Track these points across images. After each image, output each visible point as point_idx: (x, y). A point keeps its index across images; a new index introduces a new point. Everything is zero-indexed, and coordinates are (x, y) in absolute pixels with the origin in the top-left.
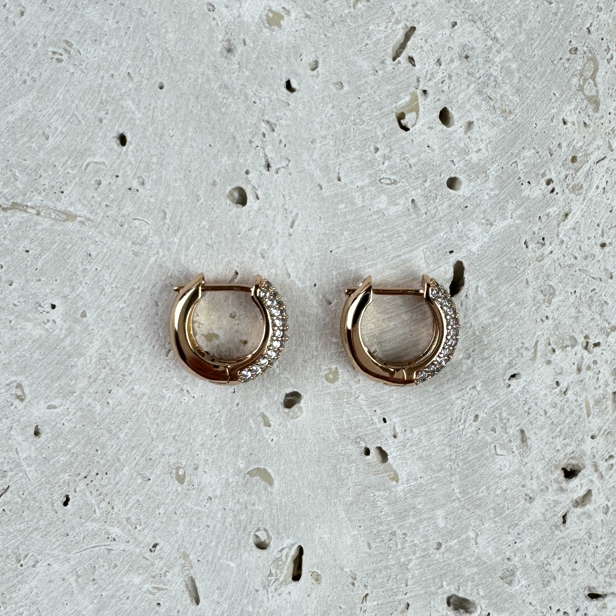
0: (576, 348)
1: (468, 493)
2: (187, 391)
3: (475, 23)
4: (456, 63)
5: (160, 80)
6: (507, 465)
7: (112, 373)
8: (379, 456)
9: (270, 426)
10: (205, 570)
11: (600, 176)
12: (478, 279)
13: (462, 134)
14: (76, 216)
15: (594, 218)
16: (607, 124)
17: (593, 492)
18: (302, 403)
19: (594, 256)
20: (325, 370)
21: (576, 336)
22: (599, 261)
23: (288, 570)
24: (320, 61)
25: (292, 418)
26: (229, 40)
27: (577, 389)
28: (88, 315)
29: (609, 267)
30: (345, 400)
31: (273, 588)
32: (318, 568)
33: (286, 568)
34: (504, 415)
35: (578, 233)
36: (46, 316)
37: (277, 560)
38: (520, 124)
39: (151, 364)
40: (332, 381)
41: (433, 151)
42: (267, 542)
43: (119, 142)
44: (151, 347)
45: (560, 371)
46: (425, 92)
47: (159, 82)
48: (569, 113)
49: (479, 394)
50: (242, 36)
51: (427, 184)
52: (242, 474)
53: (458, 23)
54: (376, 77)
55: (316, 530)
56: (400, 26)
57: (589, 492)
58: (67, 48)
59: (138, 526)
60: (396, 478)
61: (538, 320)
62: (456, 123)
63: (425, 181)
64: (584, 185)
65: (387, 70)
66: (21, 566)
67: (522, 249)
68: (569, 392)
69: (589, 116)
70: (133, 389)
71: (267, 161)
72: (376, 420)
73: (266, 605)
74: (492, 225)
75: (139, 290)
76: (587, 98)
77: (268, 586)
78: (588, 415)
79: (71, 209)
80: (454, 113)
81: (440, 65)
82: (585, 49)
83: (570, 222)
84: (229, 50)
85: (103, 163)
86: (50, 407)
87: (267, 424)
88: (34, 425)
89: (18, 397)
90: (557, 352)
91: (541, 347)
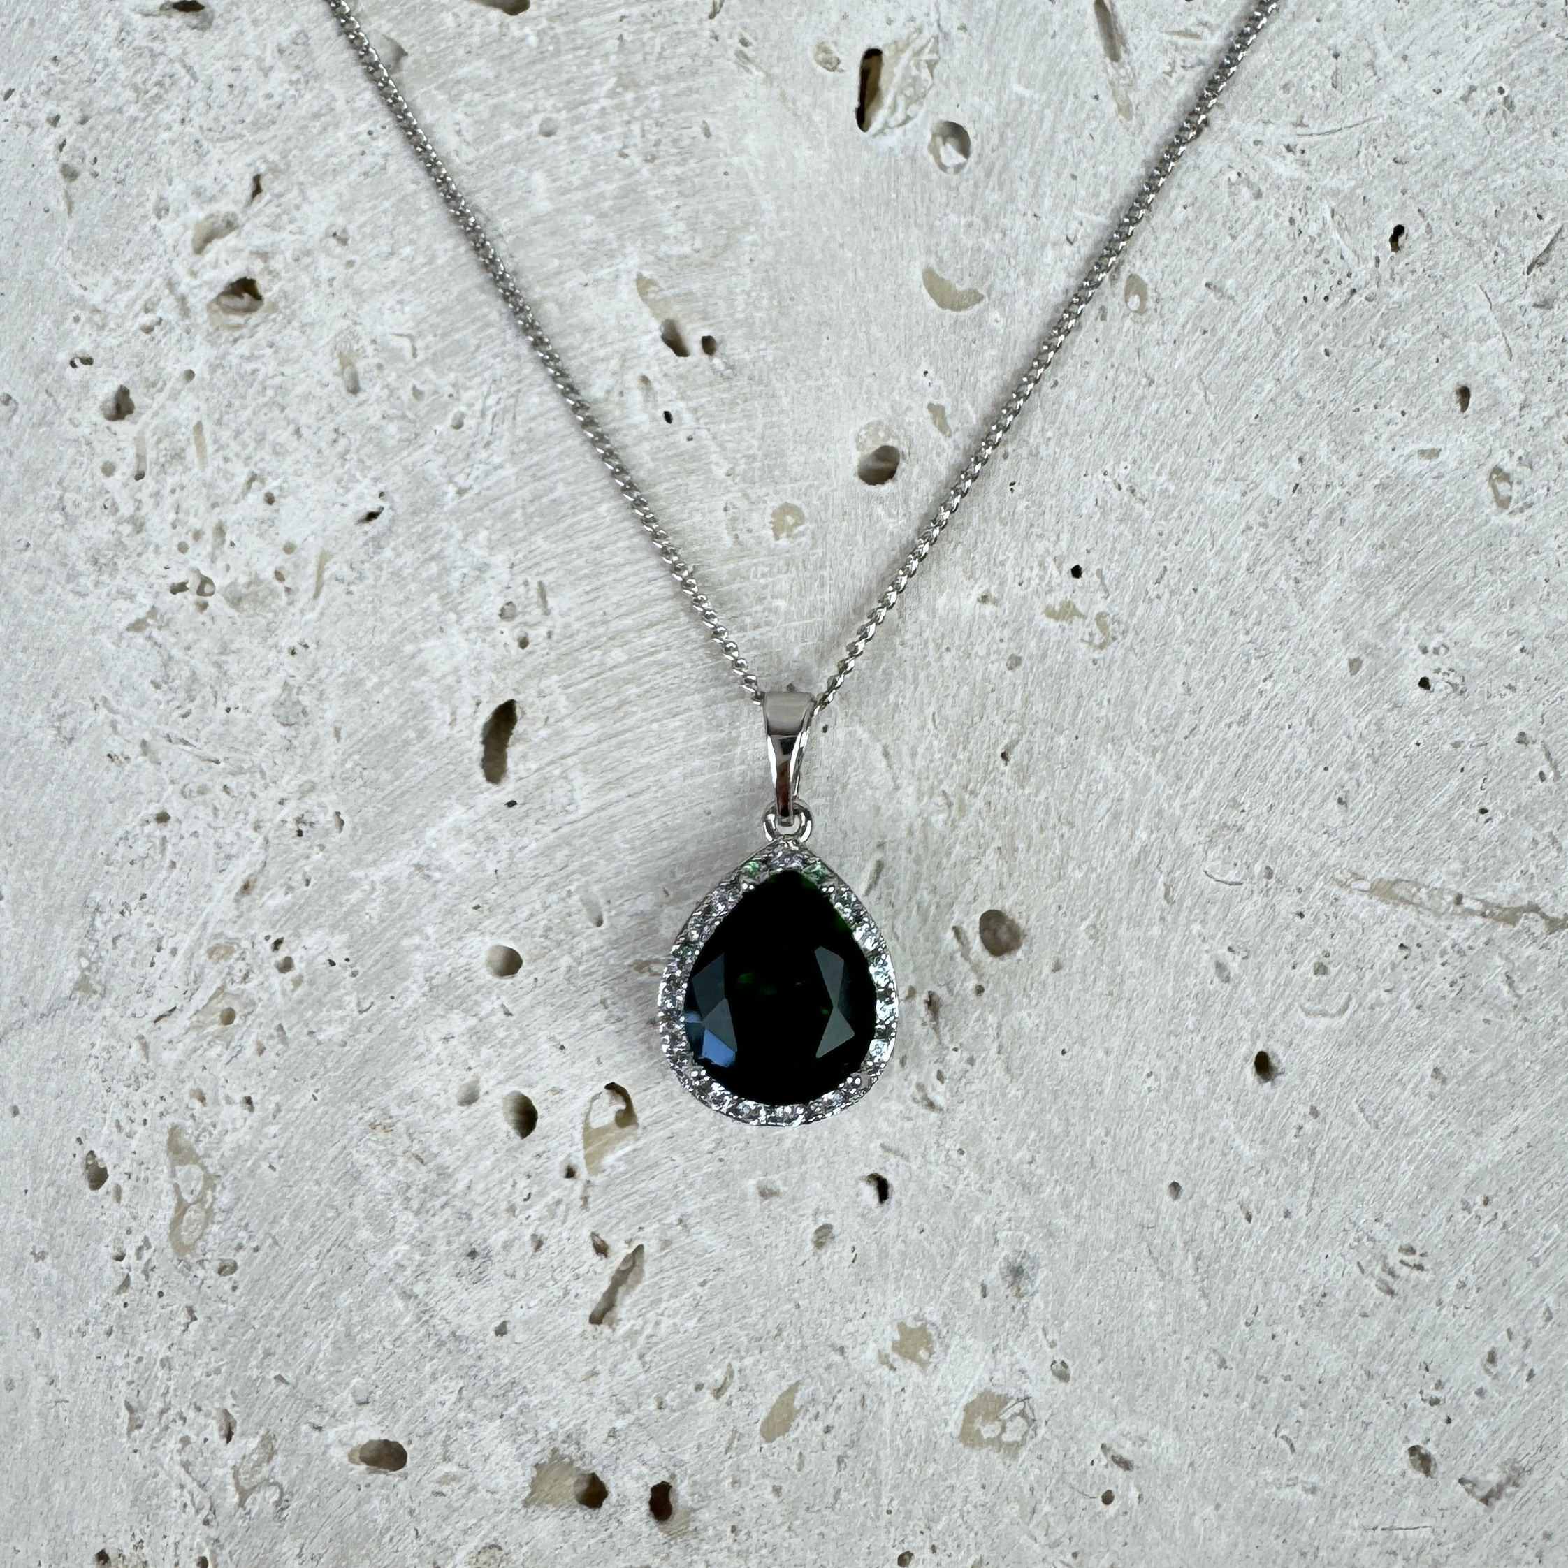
0: (227, 582)
2: (1120, 488)
3: (453, 1333)
4: (496, 1241)
5: (1177, 1203)
6: (387, 313)
7: (1292, 529)
8: (683, 336)
9: (931, 407)
10: (1082, 77)
11: (167, 978)
12: (451, 743)
13: (485, 1076)
14: (1371, 891)
15: (184, 879)
16: (152, 1099)
17: (190, 249)
18: (854, 459)
19: (183, 793)
20: (803, 534)
21: (227, 608)
22: (172, 782)
23: (893, 75)
24: (810, 1247)
25: (880, 423)
26: (1019, 1296)
27: (225, 487)
28: (1345, 664)
29: (150, 767)
30: (757, 465)
31: (927, 34)
32: (824, 78)
33: (897, 79)
34: (393, 428)
35: (218, 846)
36: (1442, 662)
37: (918, 98)
38: (351, 1101)
39: (1202, 550)
40: (787, 509)
41: (551, 1039)
42: (939, 140)
43: (1273, 1062)
44: (1200, 590)
45: (265, 528)
46: (570, 1173)
47: (1180, 1200)
48: (239, 1123)
50: (989, 1304)
51: (566, 961)
52: (993, 296)
53: (492, 1333)
54: (681, 1210)
55: (825, 167)
56: (623, 1329)
58: (1389, 1279)
59: (1234, 177)
60: (643, 285)
61: (312, 646)
62: (499, 1102)
63: (569, 969)
64: (205, 958)
65: (656, 1226)
66: (1501, 91)
67: (348, 811)
68: (243, 479)
69: (193, 1116)
70: (1244, 494)
71: (934, 1016)
72: (687, 417)
74: (419, 867)
75: (1228, 721)
76: (198, 1158)
77: (936, 38)
78: (199, 427)
79: (1382, 908)
80: (504, 1125)
81: (534, 1236)
82: (201, 1273)
83: (238, 872)
84: (1016, 1273)
85: (1308, 1013)
86: (1434, 453)
87: (937, 411)
88: (1469, 411)
89: (1506, 477)
90: (268, 574)
91: (307, 584)
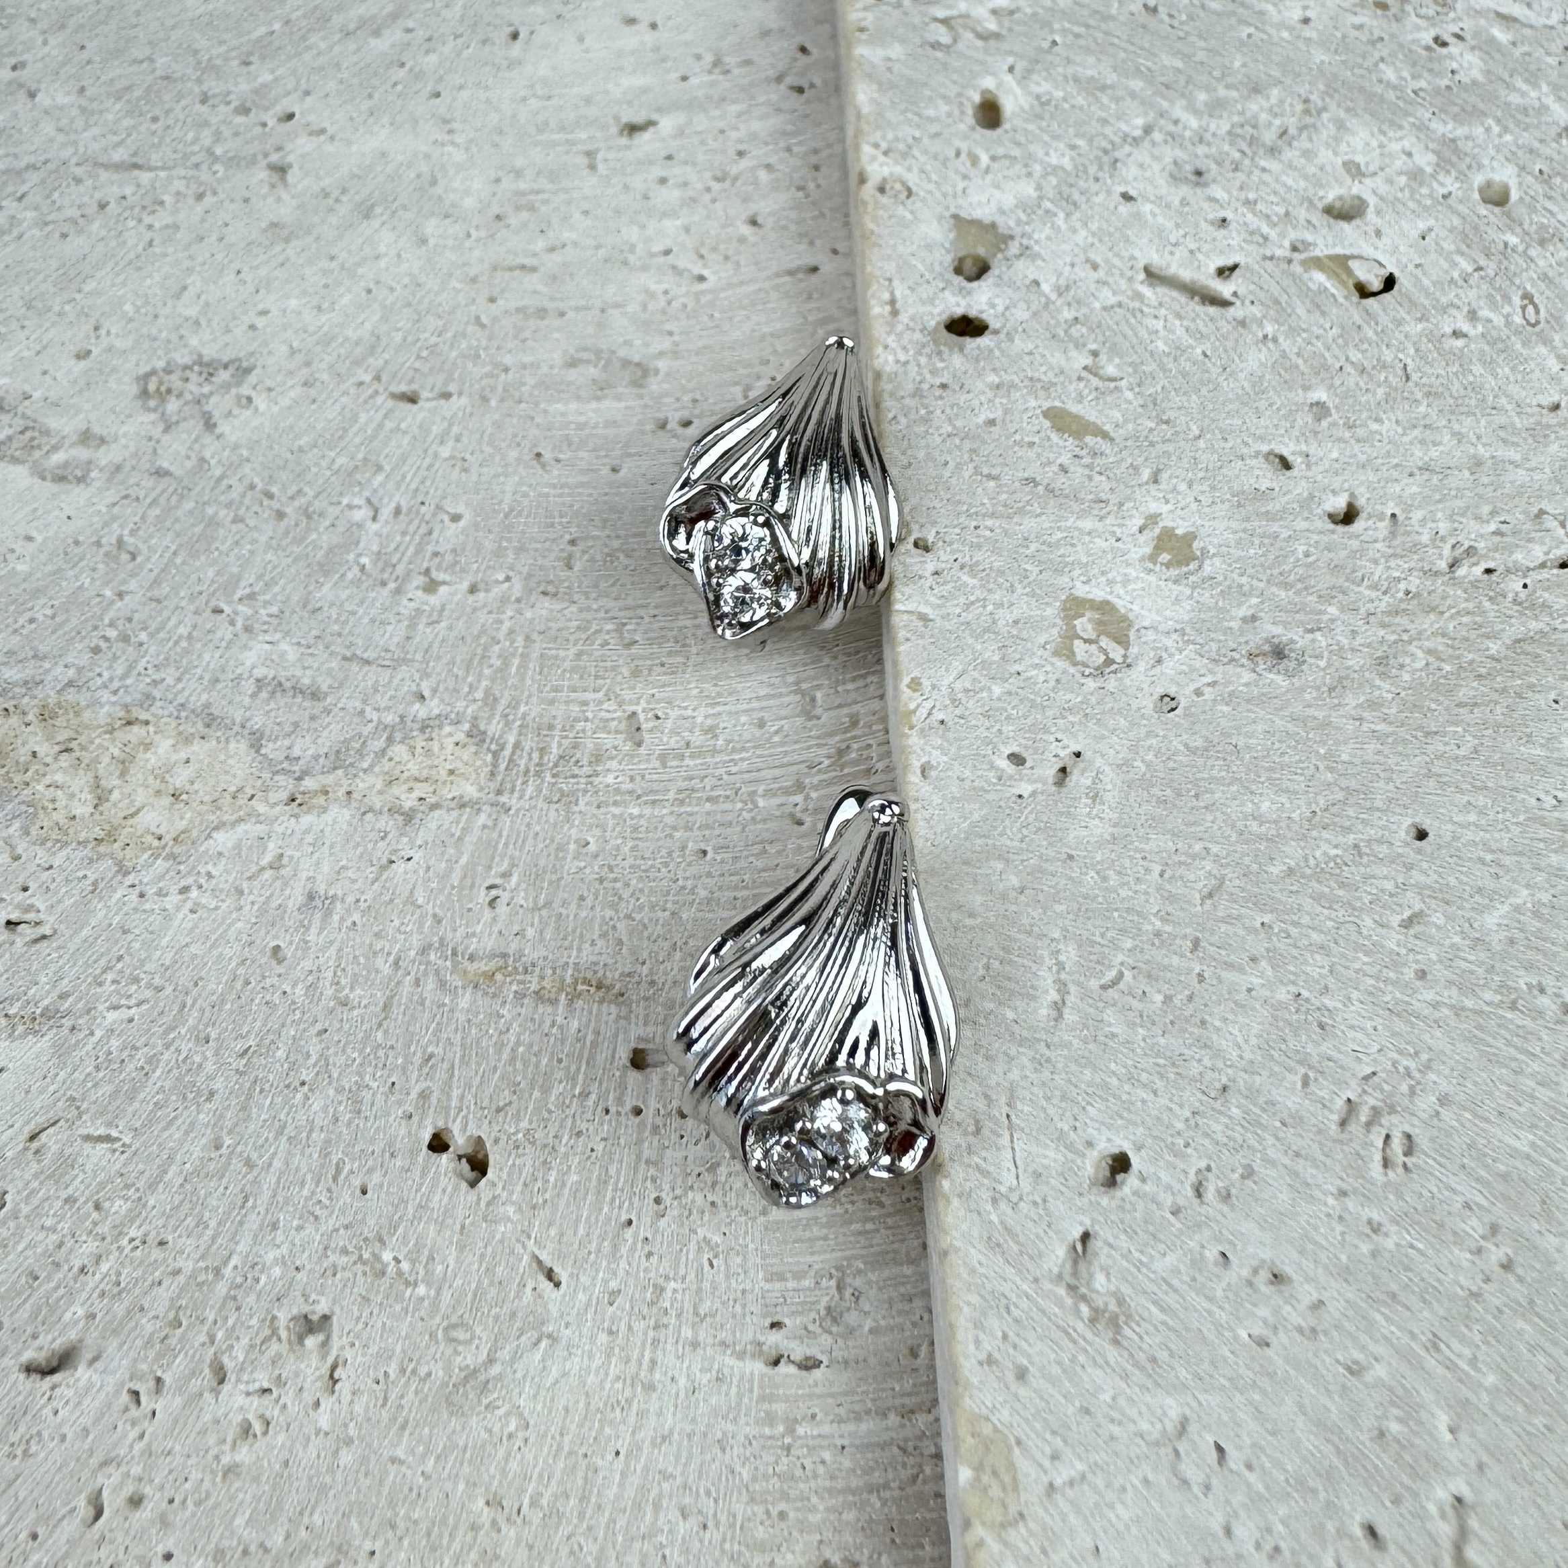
4: (1217, 192)
5: (1404, 835)
13: (1378, 179)
24: (1265, 448)
26: (1250, 656)
41: (1430, 230)
47: (1407, 840)
50: (1236, 624)
51: (1513, 240)
53: (1122, 189)
56: (1146, 291)
58: (1362, 1119)
65: (1259, 315)
84: (1279, 653)
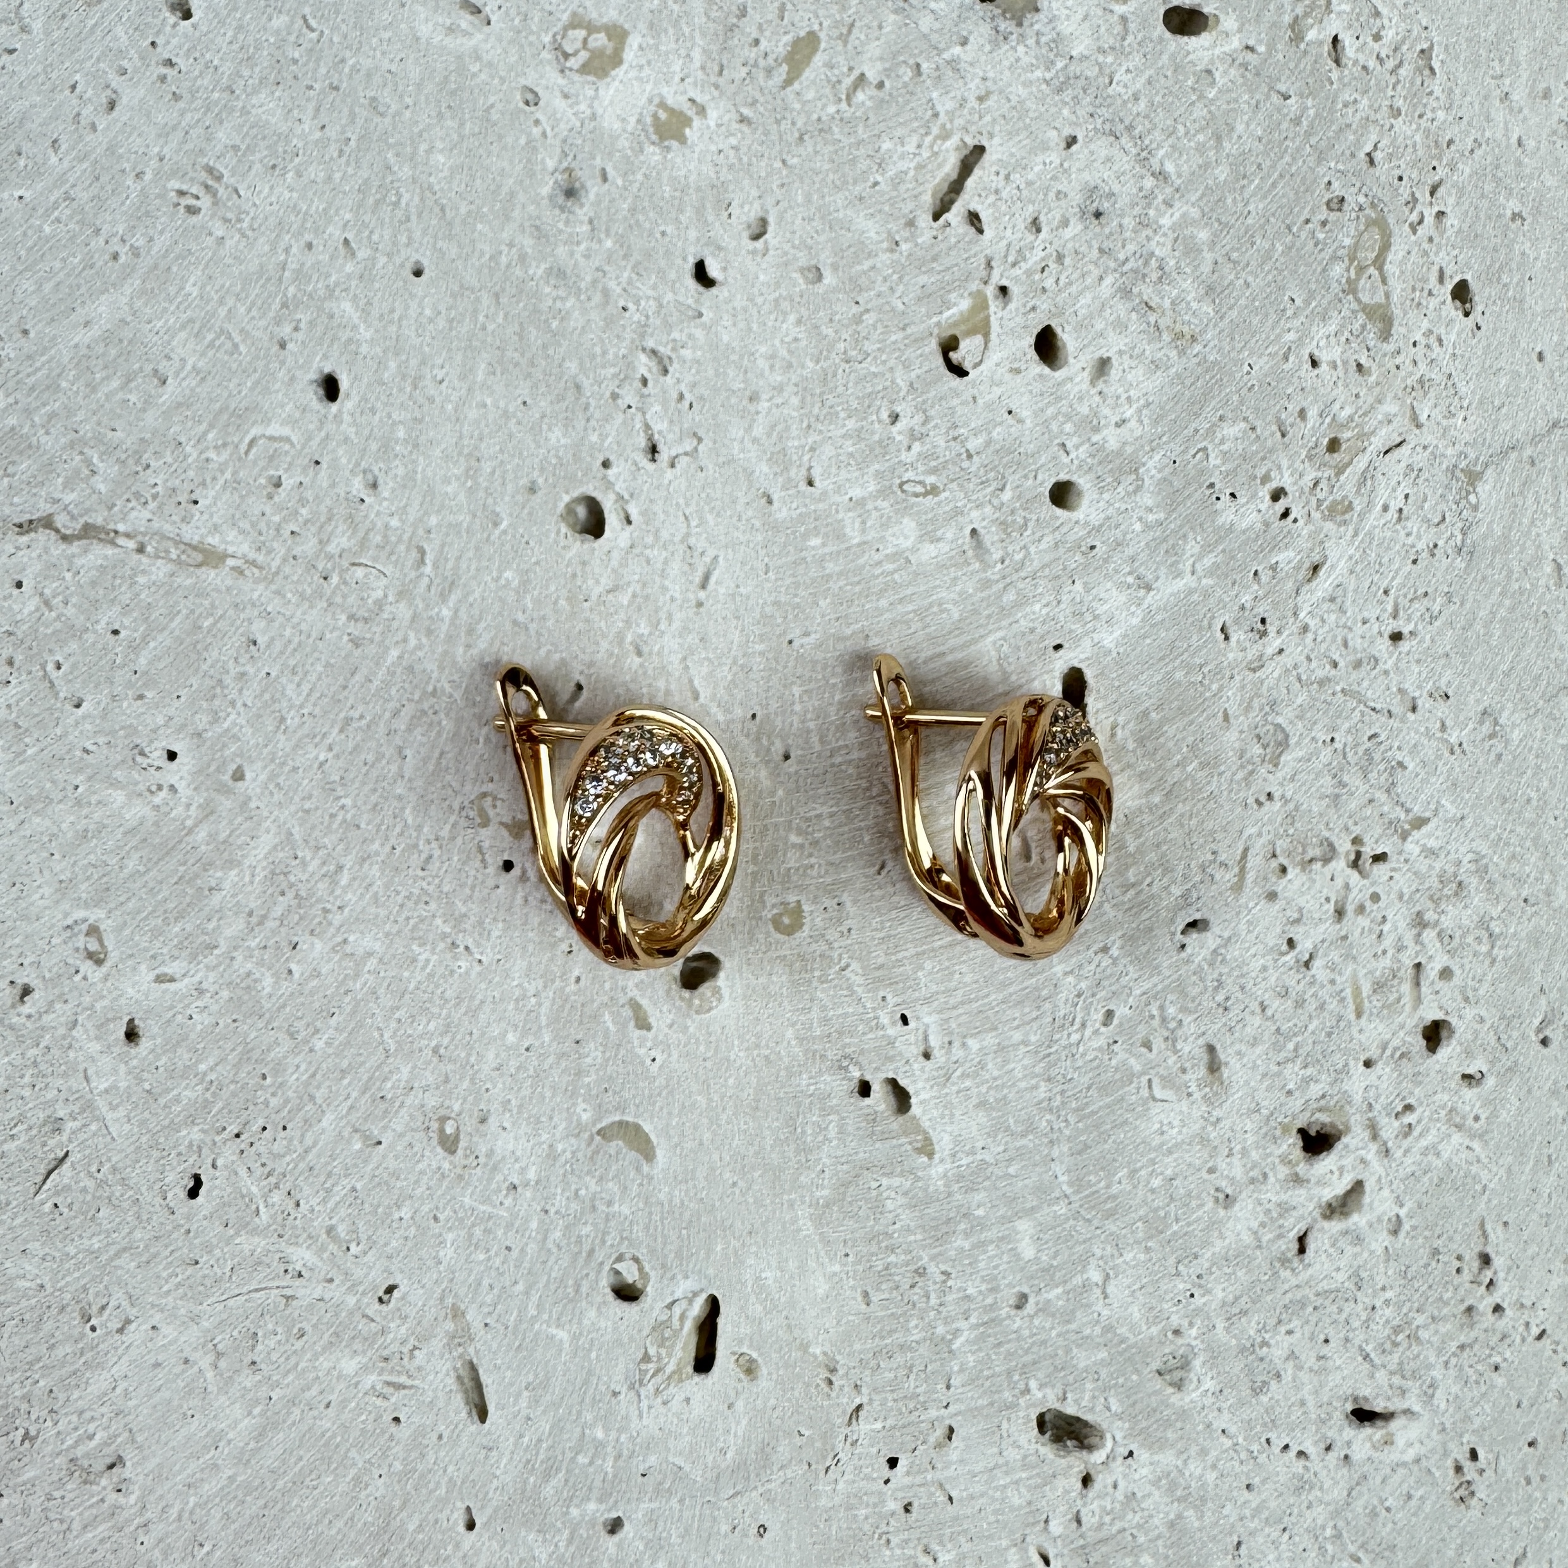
0: (1333, 864)
1: (1090, 1185)
2: (466, 947)
3: (1117, 138)
4: (1075, 227)
5: (416, 257)
6: (1176, 1123)
7: (299, 906)
8: (892, 1100)
9: (648, 1027)
10: (500, 1345)
11: (1392, 483)
12: (1116, 707)
13: (1085, 386)
14: (225, 556)
15: (1376, 577)
16: (1408, 368)
17: (1367, 1185)
18: (722, 979)
19: (1376, 661)
20: (774, 905)
21: (1334, 839)
22: (1386, 672)
23: (684, 1349)
24: (771, 219)
25: (698, 1012)
26: (569, 170)
27: (1335, 955)
28: (248, 775)
29: (1409, 686)
30: (817, 974)
31: (651, 1388)
32: (751, 1346)
33: (680, 1344)
34: (1171, 1011)
35: (1342, 610)
36: (154, 777)
37: (660, 1326)
38: (1214, 364)
39: (387, 886)
40: (790, 931)
41: (1021, 421)
42: (639, 1286)
43: (321, 392)
44: (388, 848)
45: (1296, 915)
46: (1003, 290)
47: (412, 260)
48: (1323, 343)
49: (1115, 961)
50: (598, 162)
51: (1006, 496)
52: (586, 1135)
53: (1080, 137)
54: (896, 255)
55: (750, 1260)
56: (951, 143)
57: (1358, 1187)
58: (210, 182)
59: (352, 1246)
60: (928, 1148)
61: (1251, 800)
62: (1071, 360)
63: (1003, 488)
64: (1356, 503)
65: (920, 241)
66: (93, 1329)
67: (1215, 642)
68: (1317, 964)
69: (1368, 349)
70: (345, 941)
71: (651, 438)
72: (885, 1020)
73: (635, 1424)
74: (1148, 587)
75: (363, 722)
76: (1364, 309)
77: (641, 1384)
78: (1359, 1014)
79: (214, 540)
80: (1067, 338)
81: (1039, 231)
82: (1362, 199)
83: (1323, 584)
84: (572, 192)
86: (160, 979)
87: (643, 1024)
88: (126, 1019)
89: (90, 955)
90: (1292, 873)
91: (1255, 862)
